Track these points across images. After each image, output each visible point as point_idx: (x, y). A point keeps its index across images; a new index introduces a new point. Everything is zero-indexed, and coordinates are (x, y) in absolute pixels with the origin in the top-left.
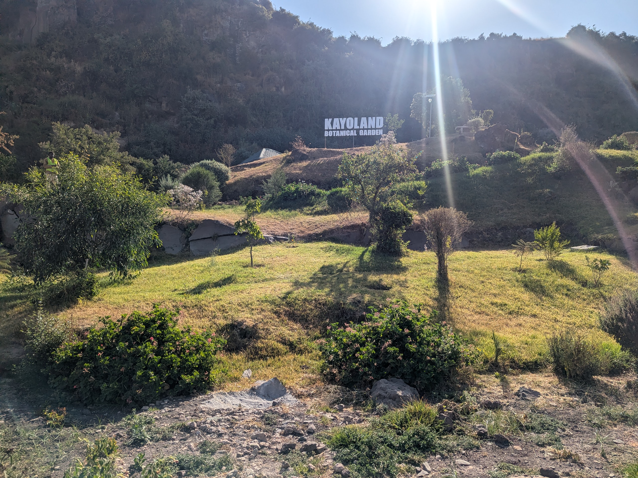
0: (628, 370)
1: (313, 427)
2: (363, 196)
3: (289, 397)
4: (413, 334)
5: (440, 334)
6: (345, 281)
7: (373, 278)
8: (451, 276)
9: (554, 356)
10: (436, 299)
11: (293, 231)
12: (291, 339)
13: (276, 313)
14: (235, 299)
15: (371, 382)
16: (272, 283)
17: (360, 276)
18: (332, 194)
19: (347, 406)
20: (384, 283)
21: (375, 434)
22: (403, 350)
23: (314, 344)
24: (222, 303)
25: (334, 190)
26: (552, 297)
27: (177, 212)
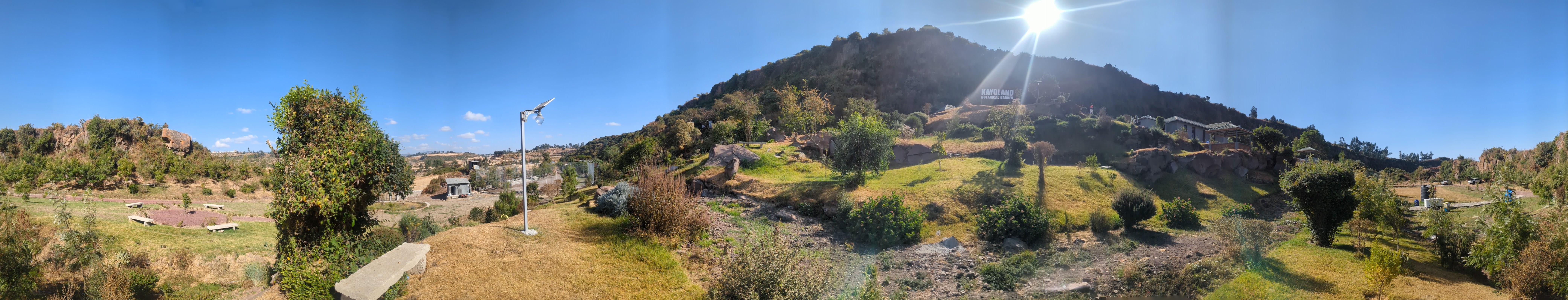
0: (1121, 226)
1: (972, 264)
2: (1001, 132)
3: (960, 247)
4: (1025, 213)
5: (1039, 213)
6: (990, 181)
7: (1006, 179)
8: (1046, 180)
9: (1092, 222)
10: (1038, 192)
11: (963, 151)
12: (961, 214)
13: (953, 198)
14: (932, 189)
15: (1003, 239)
16: (951, 181)
17: (998, 178)
18: (985, 130)
19: (990, 252)
20: (1011, 183)
21: (1004, 268)
22: (1020, 222)
23: (974, 217)
24: (925, 192)
25: (986, 128)
26: (1092, 192)
27: (902, 140)
